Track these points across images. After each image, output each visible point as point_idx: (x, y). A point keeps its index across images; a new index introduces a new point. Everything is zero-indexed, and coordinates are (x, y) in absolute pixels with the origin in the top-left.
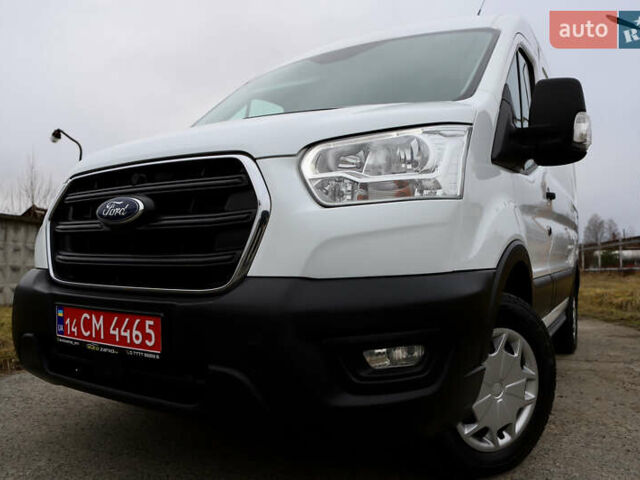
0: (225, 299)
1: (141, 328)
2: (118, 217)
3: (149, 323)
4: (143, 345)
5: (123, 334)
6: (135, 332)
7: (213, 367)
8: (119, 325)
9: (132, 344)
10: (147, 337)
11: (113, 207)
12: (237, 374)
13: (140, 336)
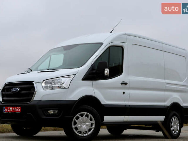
0: (29, 104)
1: (18, 109)
2: (15, 91)
3: (19, 108)
4: (18, 111)
6: (17, 109)
7: (28, 113)
8: (14, 109)
9: (16, 111)
10: (19, 110)
11: (14, 90)
12: (30, 114)
13: (17, 110)
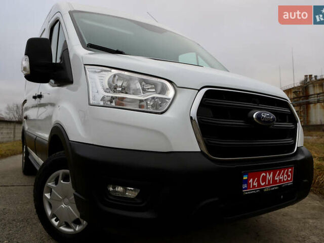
1: (287, 174)
3: (290, 170)
4: (287, 180)
5: (281, 178)
6: (285, 176)
8: (279, 175)
9: (284, 181)
